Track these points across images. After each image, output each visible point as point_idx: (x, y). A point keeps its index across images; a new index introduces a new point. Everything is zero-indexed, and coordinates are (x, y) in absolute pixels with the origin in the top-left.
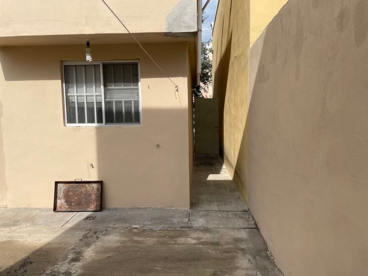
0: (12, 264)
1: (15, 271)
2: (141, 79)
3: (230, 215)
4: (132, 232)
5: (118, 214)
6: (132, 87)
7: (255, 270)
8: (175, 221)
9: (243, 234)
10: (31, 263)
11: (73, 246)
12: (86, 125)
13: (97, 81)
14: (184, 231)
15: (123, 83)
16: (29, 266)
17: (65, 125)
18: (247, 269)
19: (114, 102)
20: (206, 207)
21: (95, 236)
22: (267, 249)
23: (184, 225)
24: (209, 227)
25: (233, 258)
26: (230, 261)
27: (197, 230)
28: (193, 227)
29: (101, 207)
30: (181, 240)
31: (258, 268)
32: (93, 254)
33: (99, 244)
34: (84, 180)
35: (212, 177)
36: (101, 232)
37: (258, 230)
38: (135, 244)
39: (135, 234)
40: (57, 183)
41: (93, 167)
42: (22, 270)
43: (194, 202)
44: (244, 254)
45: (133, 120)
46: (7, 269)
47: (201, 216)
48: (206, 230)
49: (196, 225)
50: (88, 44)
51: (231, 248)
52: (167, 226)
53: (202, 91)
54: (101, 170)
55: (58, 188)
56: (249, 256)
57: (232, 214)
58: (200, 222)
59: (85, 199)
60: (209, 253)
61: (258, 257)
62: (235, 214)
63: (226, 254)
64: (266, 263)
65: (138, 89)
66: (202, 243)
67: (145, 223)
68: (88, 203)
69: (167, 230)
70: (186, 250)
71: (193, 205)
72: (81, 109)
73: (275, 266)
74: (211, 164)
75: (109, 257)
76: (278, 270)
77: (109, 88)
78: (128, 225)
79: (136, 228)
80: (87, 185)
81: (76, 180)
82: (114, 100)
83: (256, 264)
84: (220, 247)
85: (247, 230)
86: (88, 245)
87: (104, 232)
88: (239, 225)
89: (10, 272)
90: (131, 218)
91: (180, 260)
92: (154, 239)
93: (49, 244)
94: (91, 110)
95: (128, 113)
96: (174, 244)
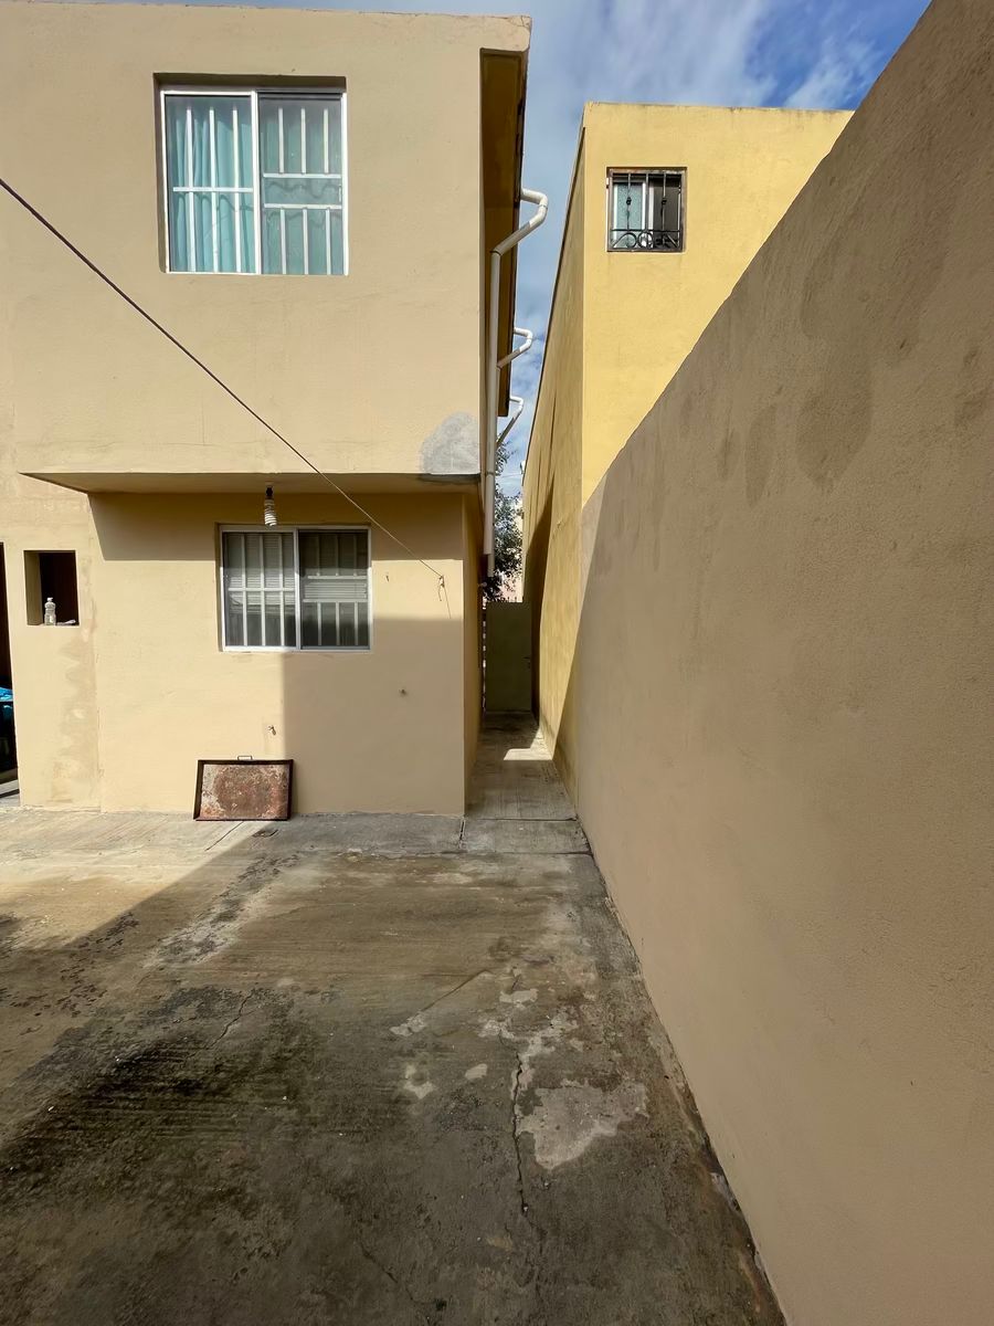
0: (94, 928)
1: (98, 942)
2: (374, 563)
3: (542, 827)
4: (348, 862)
5: (322, 825)
6: (355, 577)
7: (578, 934)
8: (434, 840)
9: (563, 865)
10: (134, 924)
11: (225, 890)
12: (264, 649)
13: (287, 565)
14: (449, 860)
15: (337, 570)
16: (130, 931)
17: (221, 650)
18: (563, 933)
19: (319, 605)
20: (497, 812)
21: (271, 870)
22: (605, 894)
23: (449, 848)
24: (498, 851)
25: (538, 911)
26: (532, 916)
27: (475, 856)
28: (466, 852)
29: (289, 812)
30: (441, 877)
31: (584, 930)
32: (264, 906)
33: (277, 884)
34: (256, 758)
35: (513, 755)
36: (284, 861)
37: (592, 856)
38: (349, 886)
39: (352, 866)
40: (202, 763)
41: (274, 733)
42: (113, 940)
43: (474, 802)
44: (561, 904)
45: (357, 641)
46: (82, 938)
47: (486, 831)
48: (493, 857)
49: (474, 848)
50: (269, 492)
51: (538, 893)
52: (417, 849)
53: (503, 588)
54: (290, 740)
55: (205, 774)
56: (569, 908)
57: (545, 826)
58: (482, 842)
59: (258, 795)
60: (493, 901)
61: (586, 909)
62: (552, 826)
63: (525, 904)
64: (602, 921)
65: (366, 581)
66: (482, 884)
67: (373, 844)
68: (263, 803)
69: (416, 858)
70: (448, 897)
71: (471, 807)
72: (254, 619)
73: (617, 926)
74: (514, 730)
75: (294, 911)
76: (623, 933)
77: (310, 577)
78: (338, 848)
79: (355, 854)
80: (262, 768)
81: (241, 759)
82: (319, 602)
83: (582, 923)
84: (516, 890)
85: (570, 856)
86: (255, 887)
87: (291, 862)
88: (557, 847)
89: (87, 944)
90: (347, 833)
91: (435, 917)
92: (389, 876)
93: (176, 884)
94: (273, 621)
95: (347, 626)
96: (426, 885)
